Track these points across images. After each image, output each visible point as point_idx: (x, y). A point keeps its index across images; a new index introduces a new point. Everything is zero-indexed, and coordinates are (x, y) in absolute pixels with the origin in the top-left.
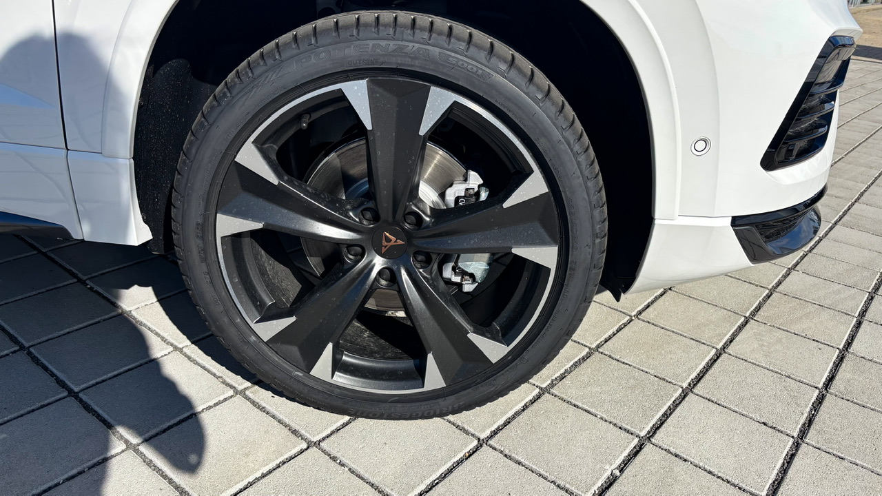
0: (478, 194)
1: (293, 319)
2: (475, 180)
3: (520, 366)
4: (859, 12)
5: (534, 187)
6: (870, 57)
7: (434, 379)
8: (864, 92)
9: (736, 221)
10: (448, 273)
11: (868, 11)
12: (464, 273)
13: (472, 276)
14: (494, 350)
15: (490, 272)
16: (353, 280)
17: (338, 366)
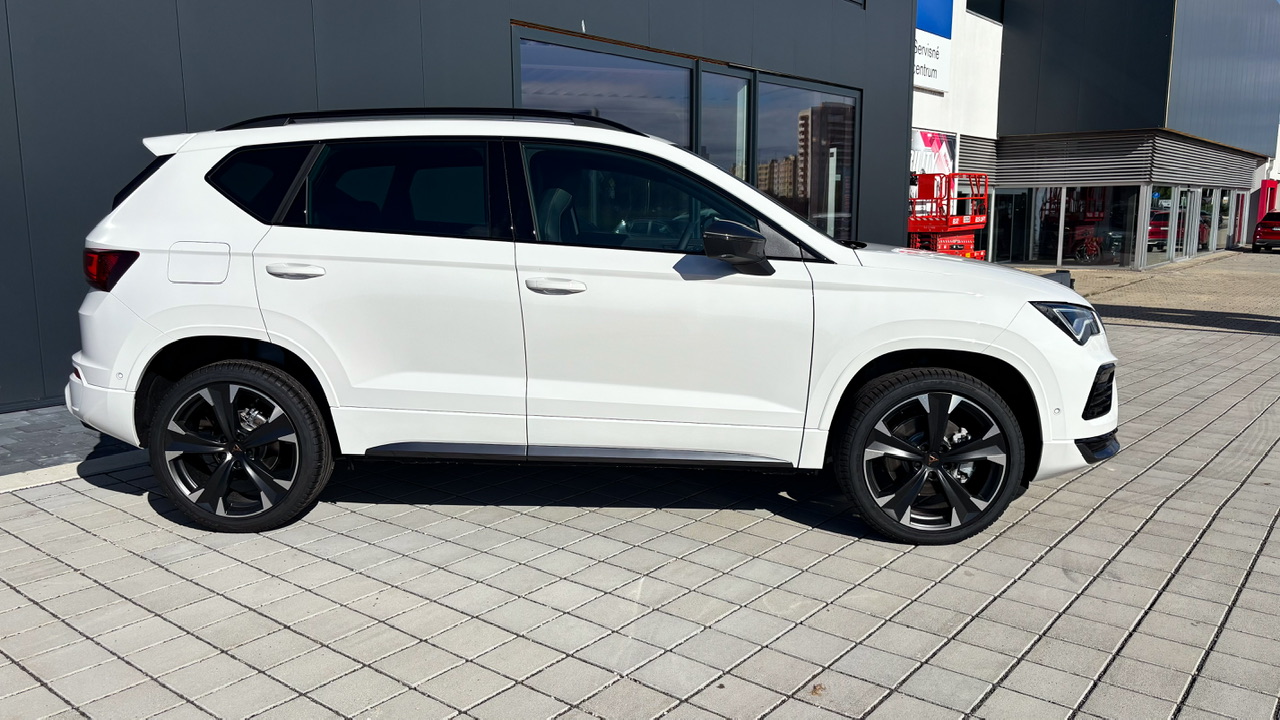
0: (967, 437)
1: (893, 496)
2: (964, 432)
3: (995, 510)
4: (1197, 264)
5: (994, 431)
6: (1209, 325)
7: (956, 522)
8: (1193, 368)
9: (1077, 442)
10: (955, 474)
11: (1208, 261)
12: (961, 474)
13: (966, 475)
14: (982, 505)
15: (973, 473)
16: (916, 480)
17: (912, 520)
